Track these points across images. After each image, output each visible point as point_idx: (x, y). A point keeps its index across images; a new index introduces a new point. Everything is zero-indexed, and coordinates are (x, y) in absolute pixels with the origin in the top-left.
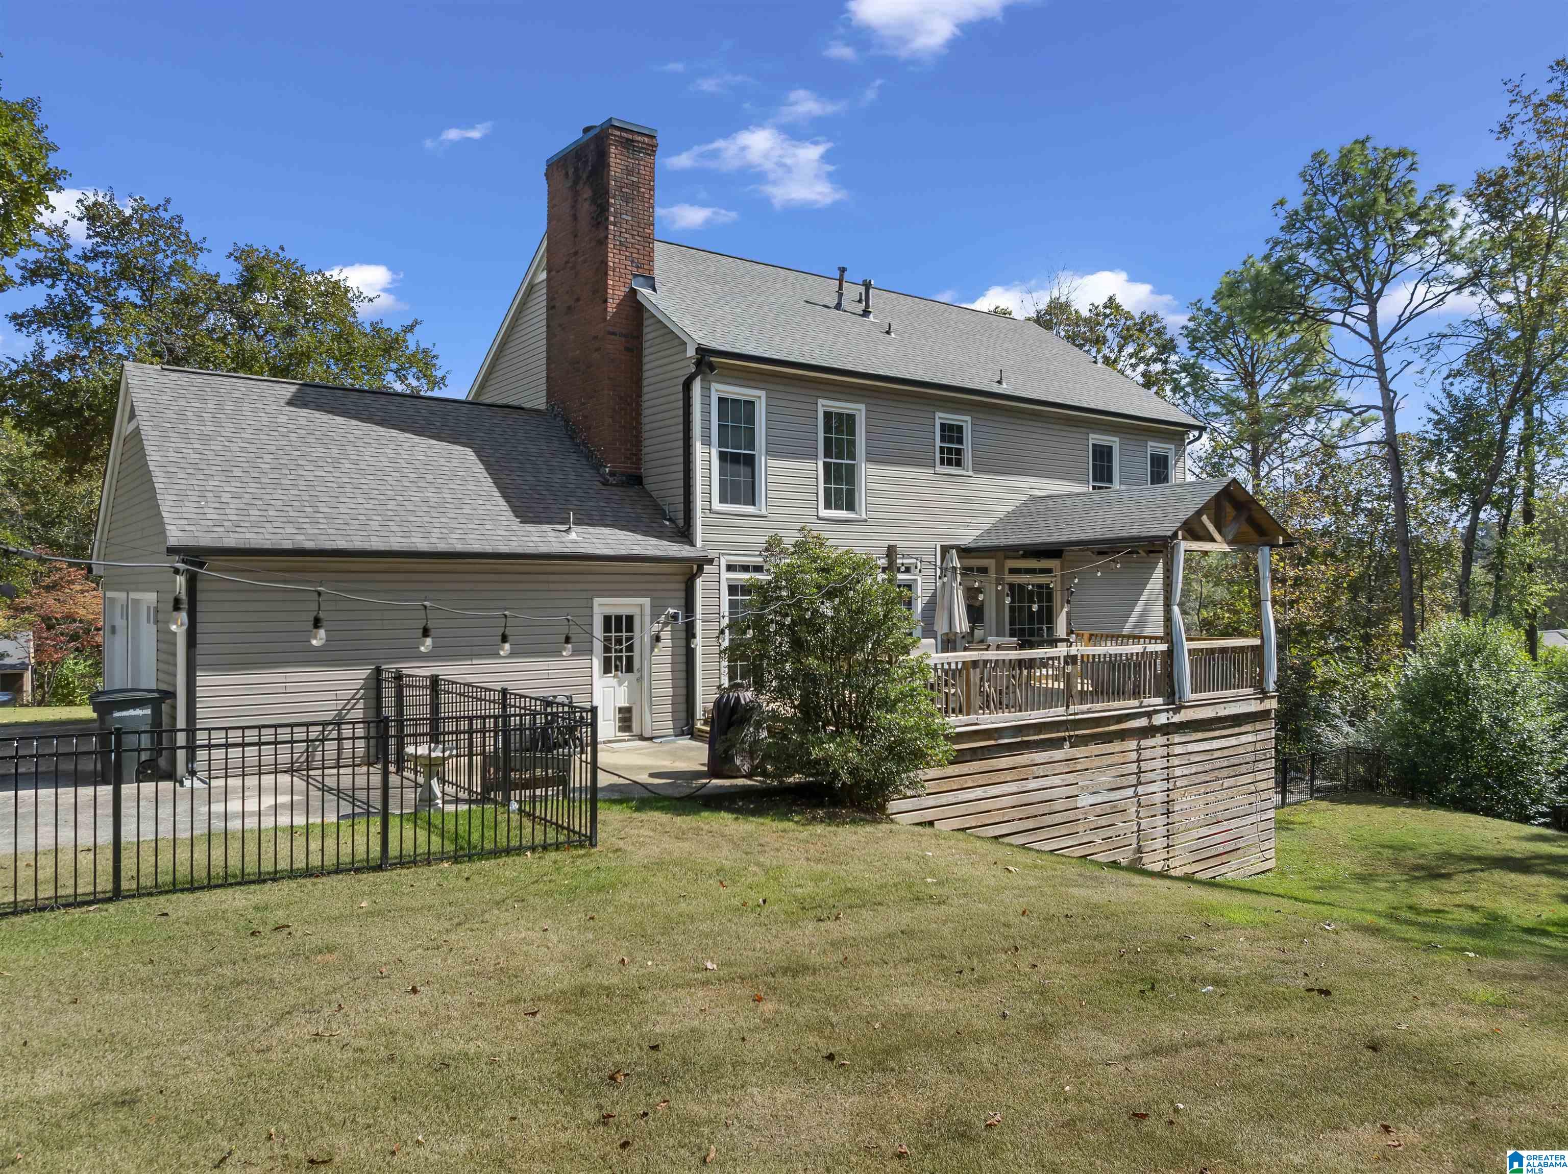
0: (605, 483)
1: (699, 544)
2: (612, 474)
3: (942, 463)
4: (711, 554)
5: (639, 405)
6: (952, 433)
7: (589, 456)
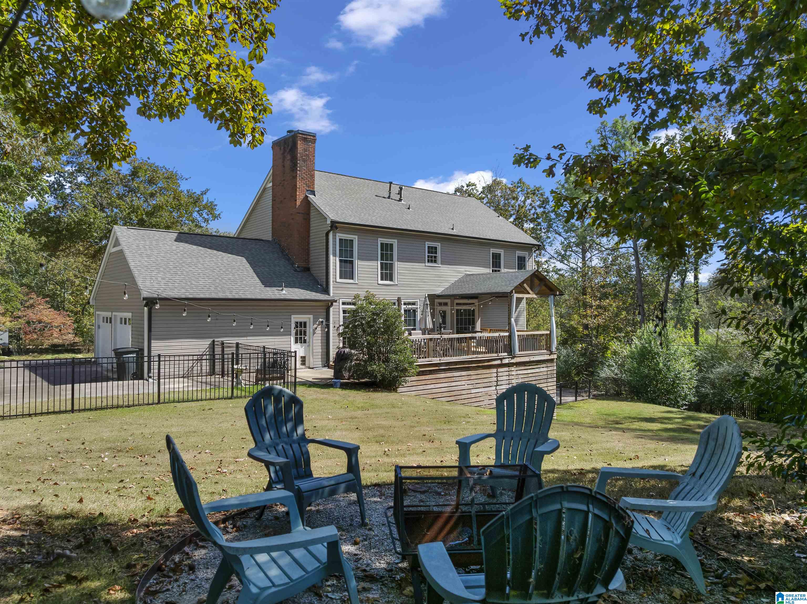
0: (296, 271)
1: (331, 294)
2: (298, 267)
3: (428, 261)
4: (336, 298)
5: (309, 240)
6: (433, 250)
7: (289, 260)
